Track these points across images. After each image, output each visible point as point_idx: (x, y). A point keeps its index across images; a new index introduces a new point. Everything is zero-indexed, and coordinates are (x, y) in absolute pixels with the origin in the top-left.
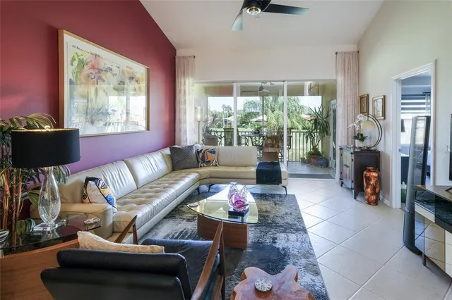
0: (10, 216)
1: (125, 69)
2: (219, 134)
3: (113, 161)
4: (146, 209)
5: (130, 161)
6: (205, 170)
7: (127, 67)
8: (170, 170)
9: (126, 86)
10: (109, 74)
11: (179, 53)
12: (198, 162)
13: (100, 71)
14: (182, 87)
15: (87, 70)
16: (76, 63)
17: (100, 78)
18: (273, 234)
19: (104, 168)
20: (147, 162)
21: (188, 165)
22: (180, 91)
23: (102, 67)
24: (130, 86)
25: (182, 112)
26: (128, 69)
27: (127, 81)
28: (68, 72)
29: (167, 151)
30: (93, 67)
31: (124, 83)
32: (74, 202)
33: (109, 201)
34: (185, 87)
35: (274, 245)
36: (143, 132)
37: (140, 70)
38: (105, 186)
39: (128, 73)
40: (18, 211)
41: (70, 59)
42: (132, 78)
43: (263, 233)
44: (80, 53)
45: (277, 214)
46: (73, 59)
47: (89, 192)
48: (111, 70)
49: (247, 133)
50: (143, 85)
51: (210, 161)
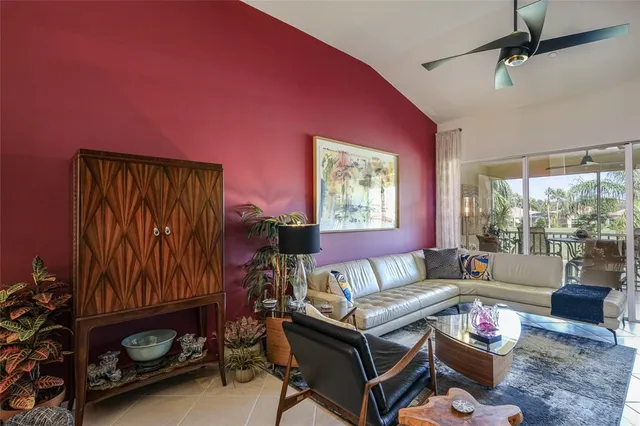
0: (280, 291)
1: (371, 161)
2: (512, 235)
3: (357, 259)
4: (380, 312)
5: (374, 260)
6: (469, 284)
7: (374, 158)
8: (423, 278)
9: (373, 178)
10: (355, 170)
11: (441, 128)
12: (462, 272)
13: (347, 167)
14: (444, 172)
15: (335, 169)
16: (326, 164)
17: (346, 174)
18: (551, 388)
19: (348, 265)
20: (393, 263)
21: (445, 274)
22: (441, 176)
23: (348, 164)
24: (376, 179)
25: (444, 204)
26: (375, 161)
27: (373, 173)
28: (320, 172)
29: (421, 254)
30: (340, 165)
31: (370, 176)
32: (321, 291)
33: (346, 294)
34: (447, 172)
35: (543, 400)
36: (392, 230)
37: (388, 159)
38: (343, 280)
39: (375, 164)
40: (284, 290)
41: (322, 160)
42: (378, 170)
43: (532, 382)
44: (329, 153)
45: (575, 366)
46: (324, 161)
47: (330, 283)
48: (357, 164)
49: (564, 236)
50: (392, 175)
51: (478, 273)
